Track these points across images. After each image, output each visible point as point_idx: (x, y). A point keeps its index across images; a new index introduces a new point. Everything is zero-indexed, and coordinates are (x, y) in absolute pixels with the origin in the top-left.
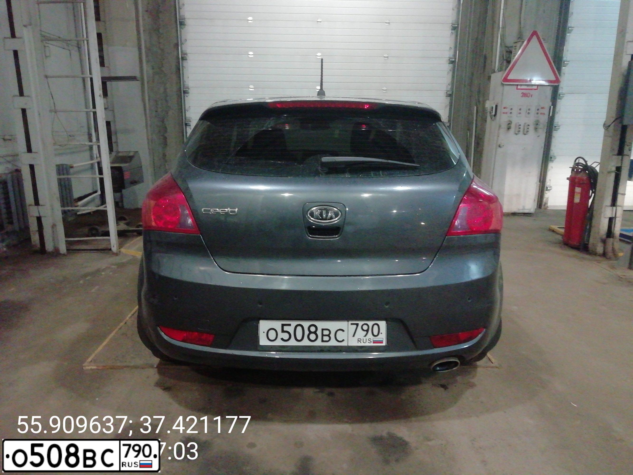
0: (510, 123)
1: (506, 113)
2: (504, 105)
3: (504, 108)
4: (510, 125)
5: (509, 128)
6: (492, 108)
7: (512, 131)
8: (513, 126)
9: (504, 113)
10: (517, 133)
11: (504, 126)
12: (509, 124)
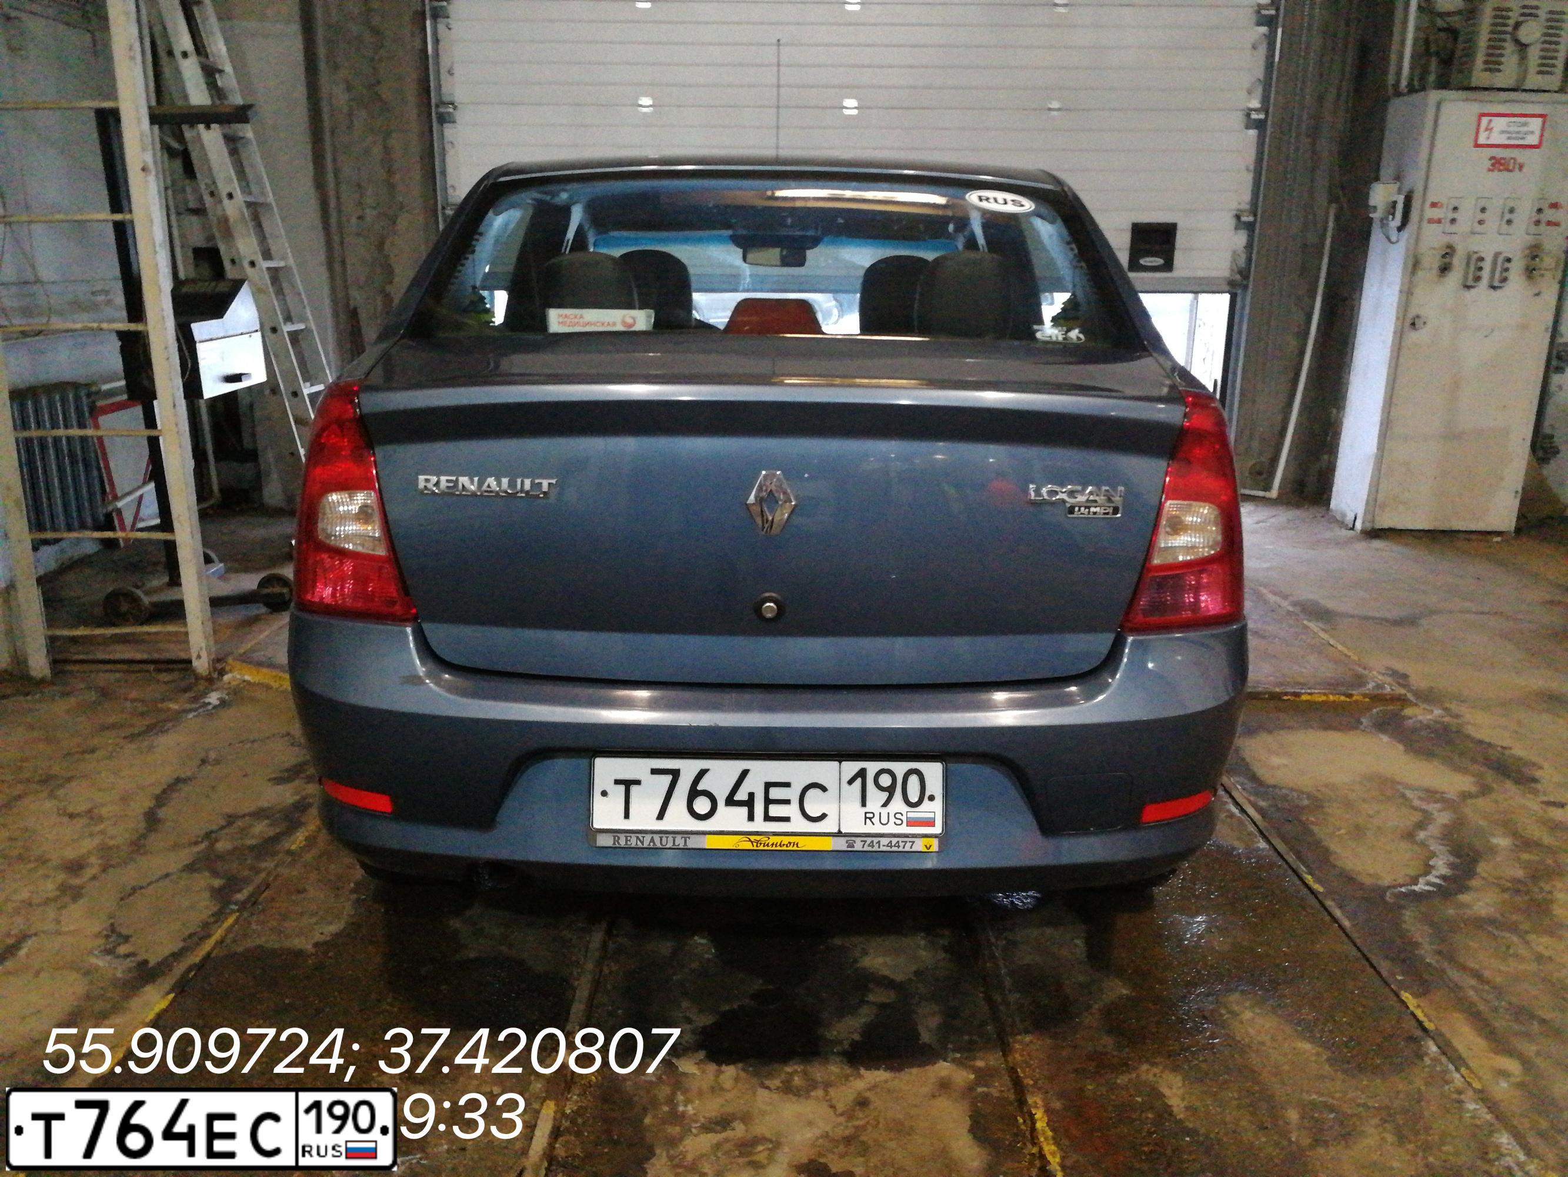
0: (1449, 252)
1: (1439, 221)
2: (1432, 197)
3: (1434, 205)
4: (1447, 260)
5: (1445, 269)
6: (1394, 204)
7: (1454, 278)
8: (1458, 261)
9: (1431, 221)
10: (1470, 283)
11: (1431, 261)
12: (1444, 256)
